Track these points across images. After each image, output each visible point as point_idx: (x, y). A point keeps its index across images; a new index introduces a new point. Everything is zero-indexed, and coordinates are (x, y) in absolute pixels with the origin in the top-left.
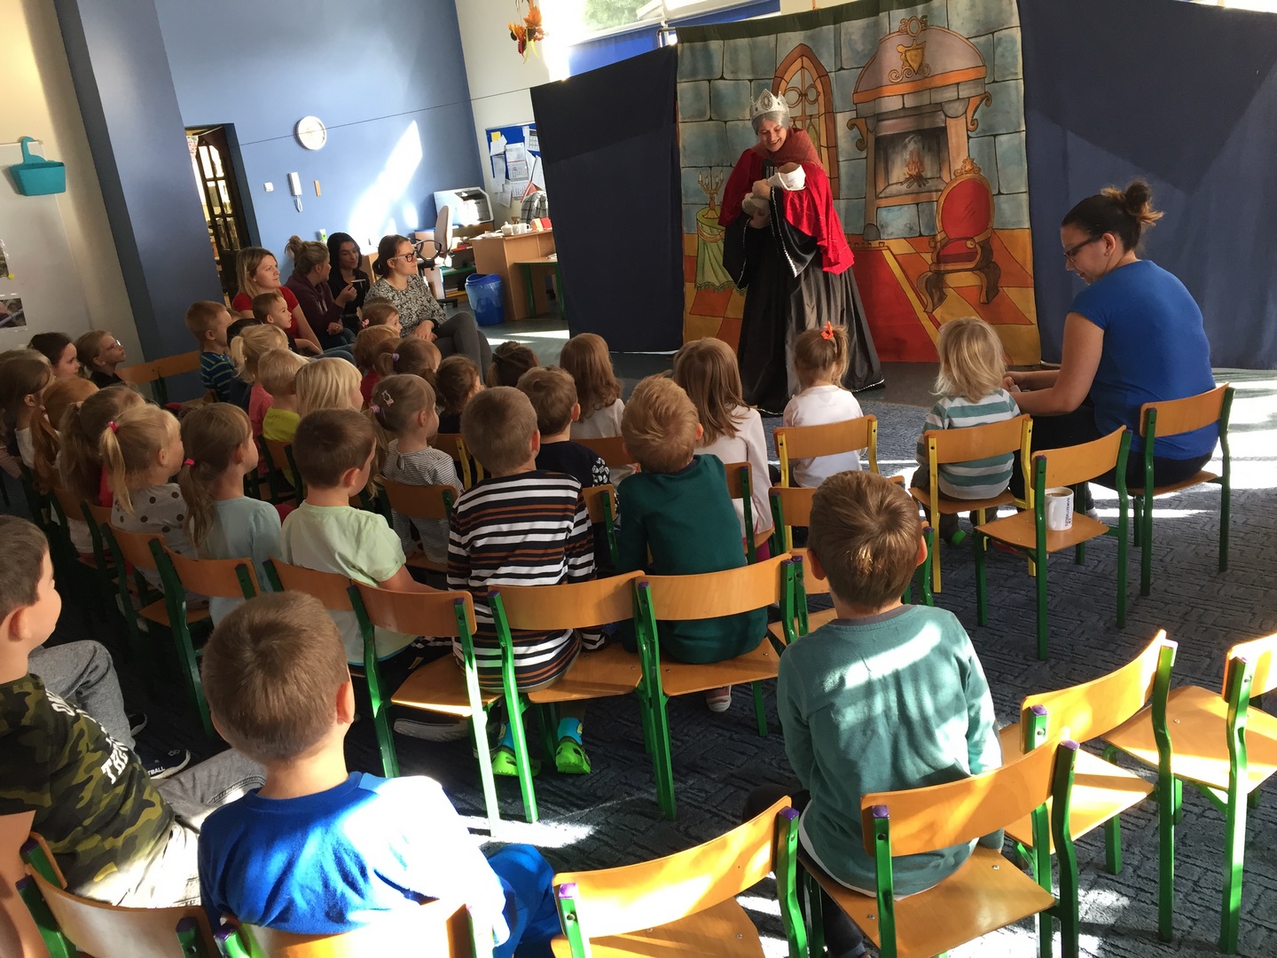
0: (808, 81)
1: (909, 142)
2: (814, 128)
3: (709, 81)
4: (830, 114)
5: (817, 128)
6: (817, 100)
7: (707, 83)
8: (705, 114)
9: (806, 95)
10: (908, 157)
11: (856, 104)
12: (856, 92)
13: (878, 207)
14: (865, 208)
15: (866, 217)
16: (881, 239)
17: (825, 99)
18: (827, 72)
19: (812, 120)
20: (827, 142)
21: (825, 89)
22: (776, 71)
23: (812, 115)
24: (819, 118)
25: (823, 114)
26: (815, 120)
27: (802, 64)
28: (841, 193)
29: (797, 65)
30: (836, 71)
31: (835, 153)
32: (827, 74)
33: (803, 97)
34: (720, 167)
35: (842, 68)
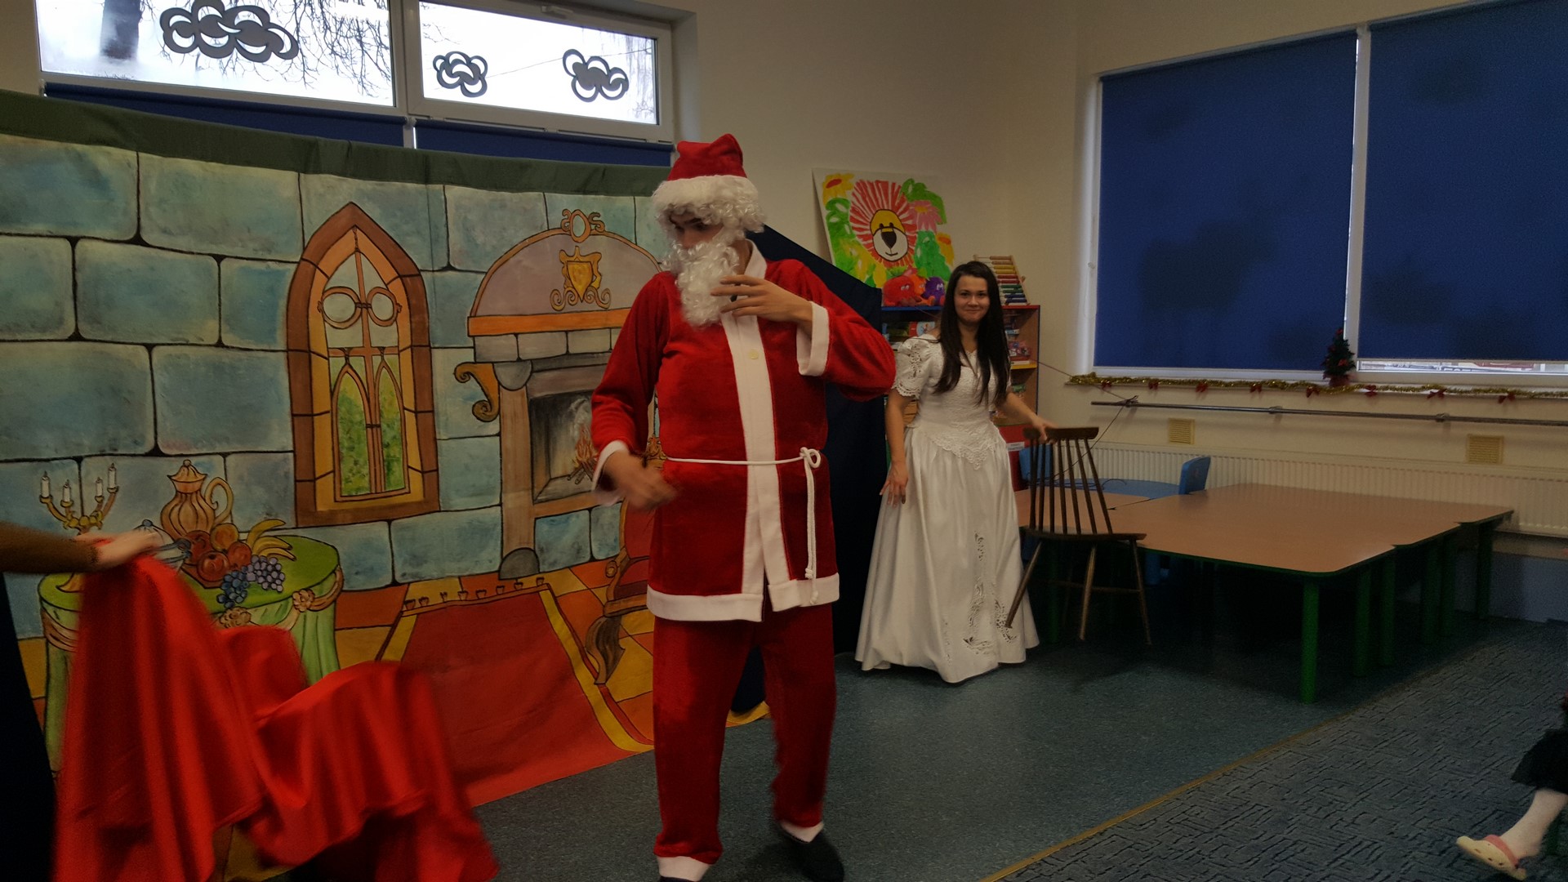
0: (372, 280)
1: (577, 408)
2: (390, 372)
3: (74, 240)
4: (421, 347)
5: (396, 374)
6: (393, 319)
7: (67, 242)
8: (61, 321)
9: (368, 306)
10: (576, 433)
11: (473, 337)
12: (475, 316)
13: (536, 519)
14: (502, 523)
15: (508, 538)
16: (540, 573)
17: (412, 320)
18: (419, 271)
19: (385, 357)
20: (416, 403)
21: (413, 302)
22: (305, 249)
23: (384, 348)
24: (399, 355)
25: (408, 348)
26: (390, 359)
27: (356, 243)
28: (441, 500)
29: (347, 243)
30: (437, 271)
31: (431, 423)
32: (418, 274)
33: (364, 310)
34: (107, 457)
35: (449, 268)
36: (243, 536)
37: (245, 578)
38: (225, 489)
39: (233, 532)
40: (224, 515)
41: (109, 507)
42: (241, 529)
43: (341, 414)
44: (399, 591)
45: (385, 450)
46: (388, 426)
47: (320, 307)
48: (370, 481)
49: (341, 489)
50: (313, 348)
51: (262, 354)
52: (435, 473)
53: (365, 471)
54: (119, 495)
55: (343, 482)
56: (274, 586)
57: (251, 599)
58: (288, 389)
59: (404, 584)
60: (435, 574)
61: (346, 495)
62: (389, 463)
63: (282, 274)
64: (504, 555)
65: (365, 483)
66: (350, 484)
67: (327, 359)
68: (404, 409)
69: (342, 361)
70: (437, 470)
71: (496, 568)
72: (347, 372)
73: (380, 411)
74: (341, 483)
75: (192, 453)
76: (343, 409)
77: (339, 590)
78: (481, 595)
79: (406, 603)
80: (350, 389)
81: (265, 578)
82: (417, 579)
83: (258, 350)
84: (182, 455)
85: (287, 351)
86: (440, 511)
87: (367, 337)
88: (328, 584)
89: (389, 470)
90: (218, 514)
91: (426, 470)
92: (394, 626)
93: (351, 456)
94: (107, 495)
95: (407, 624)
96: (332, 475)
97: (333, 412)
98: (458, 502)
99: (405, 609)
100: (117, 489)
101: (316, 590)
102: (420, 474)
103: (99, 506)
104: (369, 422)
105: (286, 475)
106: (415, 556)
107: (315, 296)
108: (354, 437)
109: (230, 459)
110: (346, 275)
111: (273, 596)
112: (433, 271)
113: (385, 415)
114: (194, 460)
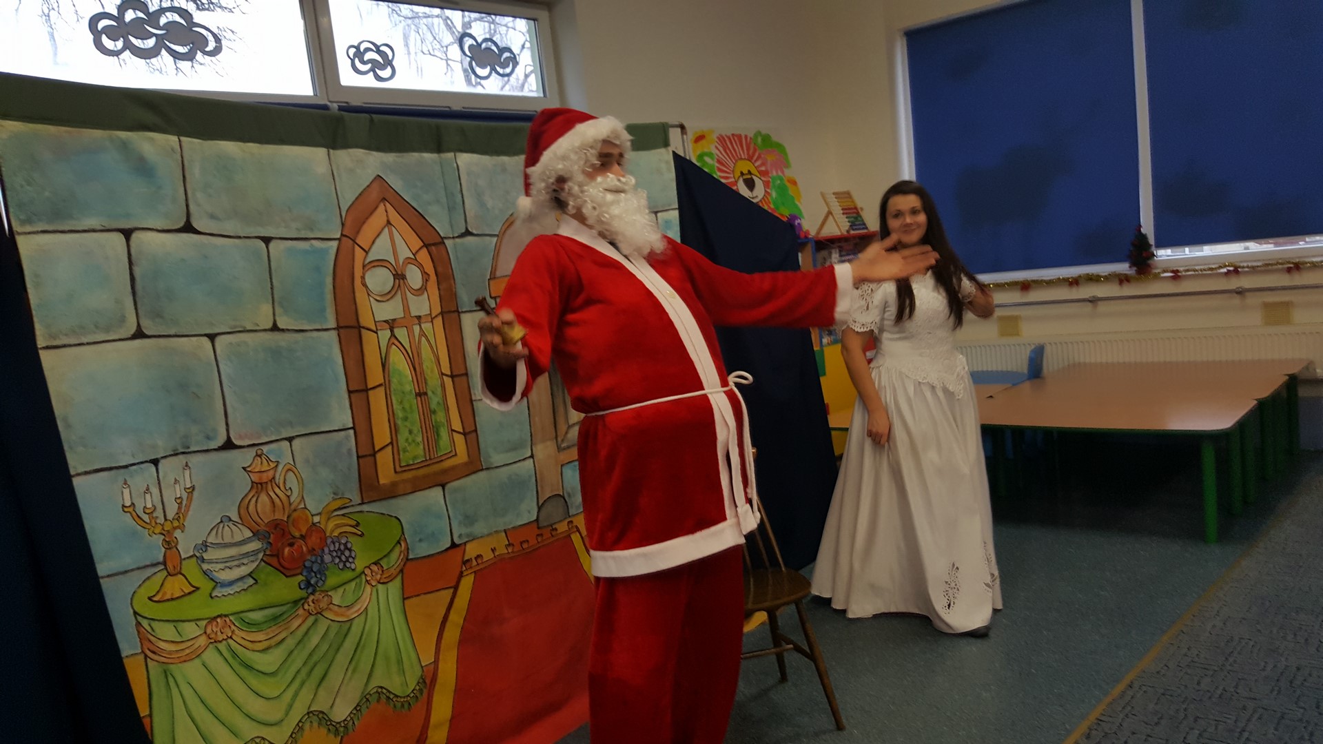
0: (405, 253)
2: (428, 340)
3: (127, 233)
4: (450, 312)
5: (433, 342)
6: (423, 289)
7: (119, 239)
8: (123, 320)
9: (403, 277)
12: (495, 278)
13: (562, 466)
14: (536, 474)
15: (542, 488)
16: (570, 516)
17: (440, 287)
18: (442, 238)
19: (423, 325)
20: (451, 367)
21: (440, 269)
22: (343, 225)
23: (420, 317)
24: (432, 321)
25: (439, 314)
26: (427, 326)
27: (387, 216)
28: (482, 460)
29: (378, 218)
30: (457, 237)
31: (466, 386)
32: (441, 242)
33: (401, 281)
34: (181, 457)
35: (468, 233)
36: (316, 519)
37: (322, 560)
38: (295, 474)
39: (307, 517)
40: (298, 500)
41: (188, 507)
42: (314, 512)
43: (393, 386)
44: (458, 551)
45: (433, 416)
46: (433, 392)
47: (363, 282)
48: (424, 449)
49: (399, 459)
50: (363, 322)
51: (315, 334)
52: (474, 434)
53: (419, 439)
54: (196, 494)
55: (401, 453)
56: (348, 564)
57: (332, 580)
58: (342, 367)
59: (461, 544)
60: (486, 532)
61: (404, 464)
62: (437, 429)
63: (324, 252)
64: (540, 504)
65: (420, 451)
66: (407, 453)
67: (376, 333)
68: (443, 374)
69: (388, 333)
70: (476, 431)
71: (535, 518)
72: (393, 343)
73: (424, 377)
74: (399, 454)
75: (263, 441)
76: (394, 381)
77: (405, 559)
78: (525, 546)
79: (465, 562)
80: (398, 361)
81: (340, 558)
82: (471, 538)
83: (311, 330)
84: (254, 445)
85: (338, 328)
86: (482, 470)
87: (406, 308)
88: (394, 555)
89: (438, 435)
90: (292, 499)
91: (467, 430)
92: (456, 588)
93: (406, 426)
94: (185, 496)
95: (467, 583)
96: (390, 447)
97: (386, 385)
98: (497, 459)
99: (464, 568)
100: (193, 488)
101: (384, 563)
102: (463, 436)
103: (180, 508)
104: (417, 391)
105: (350, 450)
106: (467, 517)
107: (358, 272)
108: (407, 406)
109: (296, 443)
110: (381, 249)
111: (350, 575)
112: (453, 238)
113: (429, 382)
114: (265, 449)
